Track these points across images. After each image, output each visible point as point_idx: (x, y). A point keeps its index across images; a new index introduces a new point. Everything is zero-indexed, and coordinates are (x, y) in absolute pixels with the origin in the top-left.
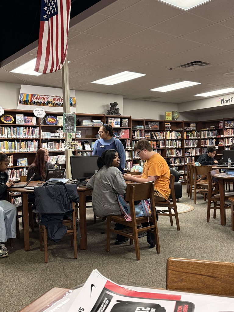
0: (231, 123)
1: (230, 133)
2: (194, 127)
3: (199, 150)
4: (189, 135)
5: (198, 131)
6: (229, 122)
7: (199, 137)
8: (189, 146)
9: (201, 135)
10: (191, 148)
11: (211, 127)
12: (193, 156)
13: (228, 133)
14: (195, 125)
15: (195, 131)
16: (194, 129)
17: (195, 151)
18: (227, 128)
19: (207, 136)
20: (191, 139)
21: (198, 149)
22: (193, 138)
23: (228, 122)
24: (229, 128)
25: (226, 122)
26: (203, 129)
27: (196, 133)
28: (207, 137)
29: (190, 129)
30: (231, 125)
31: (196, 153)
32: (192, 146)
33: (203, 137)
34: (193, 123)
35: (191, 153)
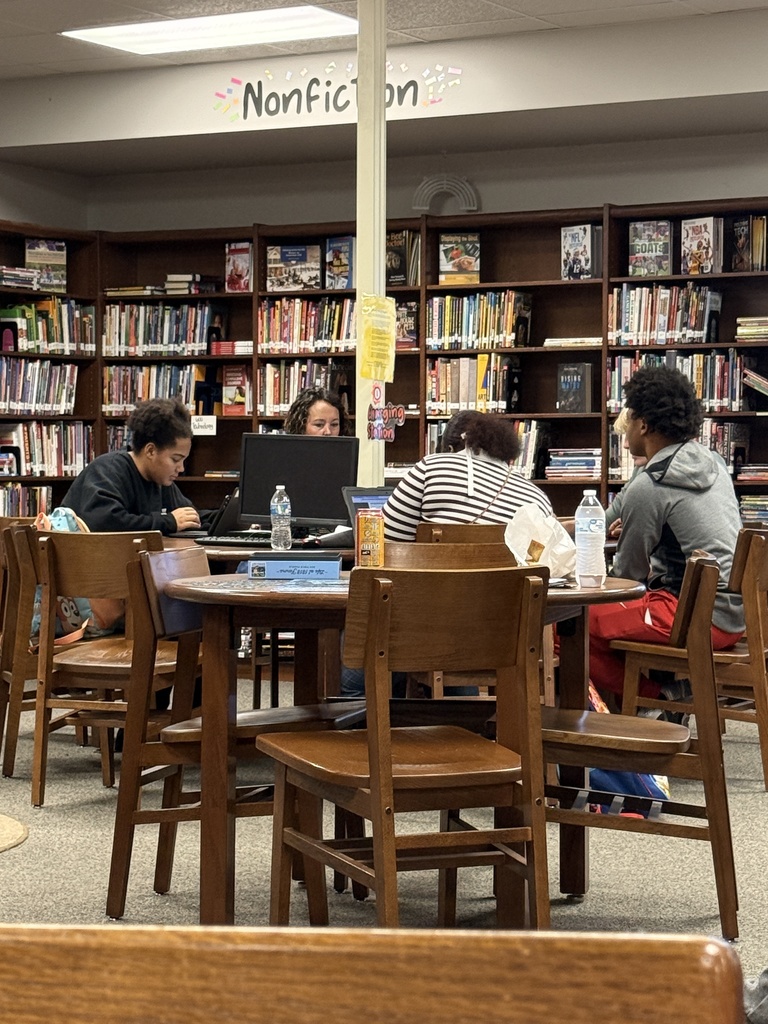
0: (303, 259)
1: (296, 332)
2: (55, 268)
3: (87, 437)
4: (21, 324)
5: (83, 303)
6: (291, 252)
7: (91, 347)
8: (18, 407)
9: (100, 330)
10: (26, 419)
11: (171, 277)
12: (43, 481)
13: (284, 325)
14: (60, 258)
15: (64, 299)
16: (58, 283)
17: (55, 445)
18: (279, 297)
19: (146, 342)
20: (31, 357)
21: (76, 432)
22: (47, 348)
23: (283, 254)
24: (291, 296)
25: (273, 254)
26: (118, 285)
27: (71, 317)
28: (141, 349)
29: (29, 281)
30: (305, 277)
31: (64, 455)
32: (34, 407)
33: (113, 347)
34: (51, 238)
35: (31, 460)
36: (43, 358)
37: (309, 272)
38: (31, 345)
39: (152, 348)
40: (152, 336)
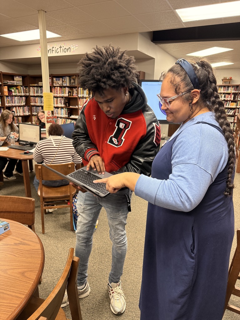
0: (59, 80)
1: (59, 93)
2: (20, 81)
3: (28, 108)
4: (13, 90)
5: (26, 87)
6: (57, 79)
7: (28, 94)
8: (14, 104)
9: (29, 91)
10: (16, 106)
11: (39, 83)
12: (20, 116)
13: (57, 91)
14: (21, 79)
15: (21, 86)
16: (21, 83)
17: (22, 110)
18: (55, 86)
20: (16, 96)
21: (26, 108)
22: (18, 94)
24: (57, 86)
25: (54, 79)
26: (31, 84)
27: (23, 89)
29: (14, 83)
31: (24, 111)
32: (17, 104)
33: (32, 94)
34: (19, 76)
35: (17, 113)
36: (18, 96)
37: (60, 82)
38: (15, 94)
39: (37, 94)
40: (37, 92)
